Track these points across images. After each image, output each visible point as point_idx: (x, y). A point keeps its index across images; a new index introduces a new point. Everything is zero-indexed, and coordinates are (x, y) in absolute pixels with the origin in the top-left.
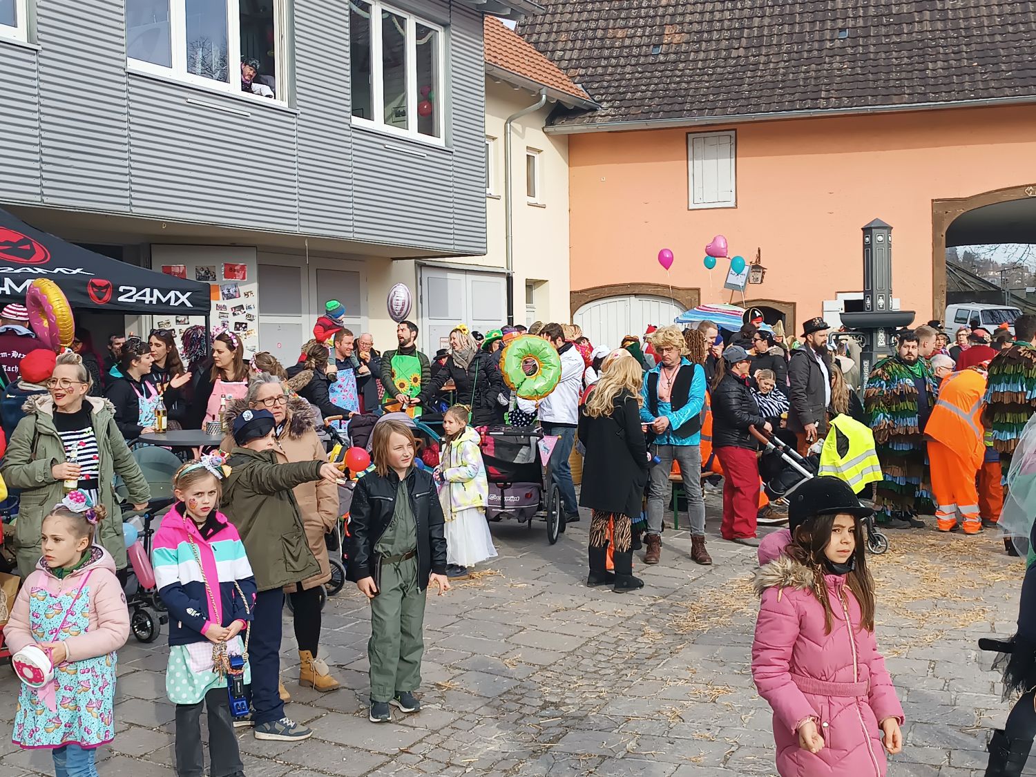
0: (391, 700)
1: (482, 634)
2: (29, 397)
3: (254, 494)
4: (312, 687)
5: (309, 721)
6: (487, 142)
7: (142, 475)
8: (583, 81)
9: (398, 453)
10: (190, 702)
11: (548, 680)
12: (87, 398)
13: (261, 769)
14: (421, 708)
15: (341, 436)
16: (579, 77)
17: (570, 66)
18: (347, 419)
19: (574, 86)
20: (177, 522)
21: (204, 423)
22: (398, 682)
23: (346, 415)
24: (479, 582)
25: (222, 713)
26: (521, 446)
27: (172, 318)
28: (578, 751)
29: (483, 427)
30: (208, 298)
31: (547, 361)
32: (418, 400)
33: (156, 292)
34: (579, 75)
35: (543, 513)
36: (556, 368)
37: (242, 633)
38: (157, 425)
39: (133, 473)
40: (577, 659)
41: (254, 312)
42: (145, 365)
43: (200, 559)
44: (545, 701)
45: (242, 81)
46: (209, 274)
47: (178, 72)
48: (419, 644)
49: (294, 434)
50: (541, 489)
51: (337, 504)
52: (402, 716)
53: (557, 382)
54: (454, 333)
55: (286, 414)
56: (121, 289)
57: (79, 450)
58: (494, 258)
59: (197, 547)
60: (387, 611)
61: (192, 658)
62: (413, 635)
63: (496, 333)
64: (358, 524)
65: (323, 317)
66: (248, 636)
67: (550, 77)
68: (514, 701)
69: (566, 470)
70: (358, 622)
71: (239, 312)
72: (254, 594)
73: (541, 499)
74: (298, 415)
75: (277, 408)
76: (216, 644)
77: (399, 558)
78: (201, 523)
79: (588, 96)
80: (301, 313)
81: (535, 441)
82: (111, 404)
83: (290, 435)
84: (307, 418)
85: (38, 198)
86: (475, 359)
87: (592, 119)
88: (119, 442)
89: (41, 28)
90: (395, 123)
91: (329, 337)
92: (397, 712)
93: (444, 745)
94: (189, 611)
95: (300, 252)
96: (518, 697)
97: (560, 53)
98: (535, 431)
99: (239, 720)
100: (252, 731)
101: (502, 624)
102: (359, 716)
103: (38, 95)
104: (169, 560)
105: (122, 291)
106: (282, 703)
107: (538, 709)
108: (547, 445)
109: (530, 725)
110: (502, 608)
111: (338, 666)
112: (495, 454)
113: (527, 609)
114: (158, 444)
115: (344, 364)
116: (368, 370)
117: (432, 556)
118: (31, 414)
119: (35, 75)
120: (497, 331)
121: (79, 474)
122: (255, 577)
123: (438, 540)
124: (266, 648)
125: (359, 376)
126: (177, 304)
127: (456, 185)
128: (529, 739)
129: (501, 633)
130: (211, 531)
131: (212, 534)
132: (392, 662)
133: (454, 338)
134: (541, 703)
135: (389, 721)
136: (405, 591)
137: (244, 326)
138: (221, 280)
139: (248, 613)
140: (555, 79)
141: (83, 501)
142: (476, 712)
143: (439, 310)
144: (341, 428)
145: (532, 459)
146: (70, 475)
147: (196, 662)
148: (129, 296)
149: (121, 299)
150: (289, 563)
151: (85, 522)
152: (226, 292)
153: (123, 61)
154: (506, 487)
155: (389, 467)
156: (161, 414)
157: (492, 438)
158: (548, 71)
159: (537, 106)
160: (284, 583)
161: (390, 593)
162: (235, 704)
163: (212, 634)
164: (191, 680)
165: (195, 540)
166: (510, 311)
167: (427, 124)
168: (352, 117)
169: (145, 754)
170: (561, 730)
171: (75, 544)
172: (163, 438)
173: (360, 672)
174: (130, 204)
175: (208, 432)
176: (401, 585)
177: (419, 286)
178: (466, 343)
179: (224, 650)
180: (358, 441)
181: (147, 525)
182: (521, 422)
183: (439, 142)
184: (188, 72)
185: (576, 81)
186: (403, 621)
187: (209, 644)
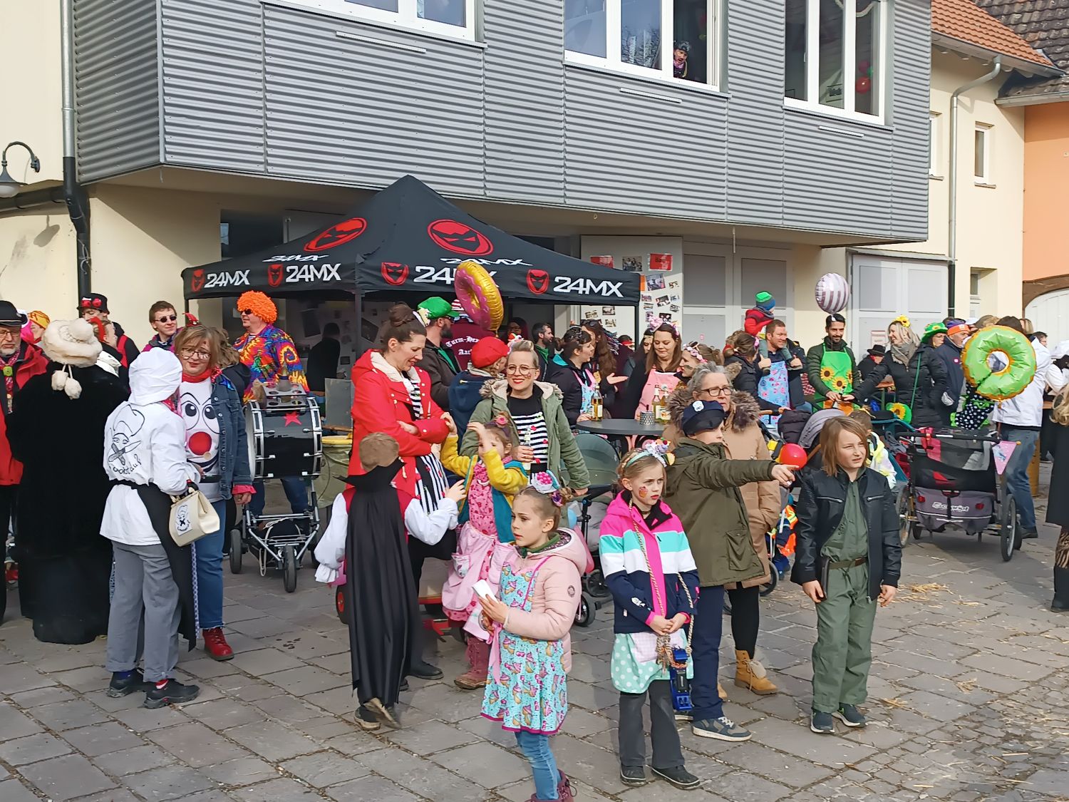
0: (834, 712)
1: (930, 652)
2: (486, 382)
3: (700, 487)
4: (749, 688)
5: (747, 723)
6: (930, 119)
7: (583, 461)
8: (1044, 45)
9: (848, 452)
10: (634, 691)
11: (1010, 710)
12: (538, 383)
13: (701, 765)
14: (866, 724)
15: (770, 431)
16: (1039, 42)
17: (1028, 30)
18: (777, 414)
19: (1034, 52)
20: (623, 510)
21: (638, 412)
22: (843, 693)
23: (776, 411)
24: (923, 597)
25: (664, 705)
26: (972, 451)
27: (599, 309)
28: (1051, 793)
29: (928, 428)
30: (637, 289)
31: (1019, 358)
32: (852, 397)
33: (589, 283)
34: (1039, 39)
35: (995, 526)
36: (1028, 367)
37: (685, 627)
38: (593, 413)
39: (575, 458)
40: (1044, 691)
41: (679, 303)
42: (586, 353)
43: (645, 548)
44: (1007, 733)
45: (674, 67)
46: (635, 264)
47: (613, 62)
48: (866, 656)
49: (736, 427)
50: (994, 500)
51: (778, 502)
52: (847, 729)
53: (1028, 382)
54: (893, 325)
55: (730, 406)
56: (557, 279)
57: (532, 434)
58: (935, 245)
59: (642, 536)
60: (834, 618)
61: (637, 648)
62: (861, 646)
63: (937, 326)
64: (805, 525)
65: (754, 310)
66: (691, 630)
67: (1005, 43)
68: (971, 729)
69: (1025, 480)
70: (792, 626)
71: (664, 303)
72: (697, 589)
73: (993, 511)
74: (742, 408)
75: (722, 398)
76: (660, 635)
77: (848, 563)
78: (646, 513)
79: (1050, 62)
80: (725, 304)
81: (989, 447)
82: (559, 390)
83: (733, 428)
84: (750, 411)
85: (481, 192)
86: (917, 353)
87: (1054, 87)
88: (565, 427)
89: (488, 26)
90: (828, 103)
91: (760, 330)
92: (840, 725)
93: (893, 766)
94: (635, 600)
95: (727, 242)
96: (974, 724)
97: (1017, 16)
98: (989, 435)
99: (682, 714)
100: (690, 726)
101: (953, 644)
102: (799, 724)
103: (484, 92)
104: (616, 549)
105: (558, 281)
106: (721, 701)
107: (999, 740)
108: (1004, 452)
109: (992, 757)
110: (951, 627)
111: (775, 669)
112: (941, 458)
113: (980, 629)
114: (593, 431)
115: (777, 356)
116: (801, 364)
117: (884, 565)
118: (488, 398)
119: (481, 72)
120: (939, 324)
121: (532, 457)
122: (698, 571)
123: (892, 548)
124: (706, 644)
125: (790, 369)
126: (608, 294)
127: (895, 166)
128: (991, 771)
129: (952, 653)
130: (656, 521)
131: (657, 525)
132: (838, 672)
133: (893, 331)
134: (1003, 735)
135: (832, 734)
136: (854, 598)
137: (668, 316)
138: (647, 271)
139: (692, 606)
140: (1011, 45)
141: (549, 483)
142: (928, 736)
143: (871, 300)
144: (770, 423)
145: (985, 466)
146: (525, 458)
147: (641, 652)
148: (565, 286)
149: (557, 289)
150: (732, 561)
151: (550, 504)
152: (651, 283)
153: (561, 53)
154: (953, 495)
155: (838, 467)
156: (597, 402)
157: (939, 442)
158: (1003, 37)
159: (989, 76)
160: (727, 581)
161: (838, 599)
162: (678, 698)
163: (657, 626)
164: (635, 669)
165: (641, 529)
166: (951, 302)
167: (865, 102)
168: (785, 98)
169: (588, 736)
170: (1029, 766)
171: (541, 525)
172: (599, 426)
173: (797, 678)
174: (565, 196)
175: (642, 422)
176: (849, 592)
177: (850, 276)
178: (906, 336)
179: (667, 642)
180: (788, 437)
181: (584, 511)
182: (968, 425)
183: (878, 120)
184: (622, 61)
185: (1035, 46)
186: (851, 630)
187: (652, 635)
